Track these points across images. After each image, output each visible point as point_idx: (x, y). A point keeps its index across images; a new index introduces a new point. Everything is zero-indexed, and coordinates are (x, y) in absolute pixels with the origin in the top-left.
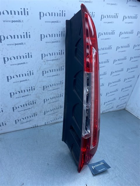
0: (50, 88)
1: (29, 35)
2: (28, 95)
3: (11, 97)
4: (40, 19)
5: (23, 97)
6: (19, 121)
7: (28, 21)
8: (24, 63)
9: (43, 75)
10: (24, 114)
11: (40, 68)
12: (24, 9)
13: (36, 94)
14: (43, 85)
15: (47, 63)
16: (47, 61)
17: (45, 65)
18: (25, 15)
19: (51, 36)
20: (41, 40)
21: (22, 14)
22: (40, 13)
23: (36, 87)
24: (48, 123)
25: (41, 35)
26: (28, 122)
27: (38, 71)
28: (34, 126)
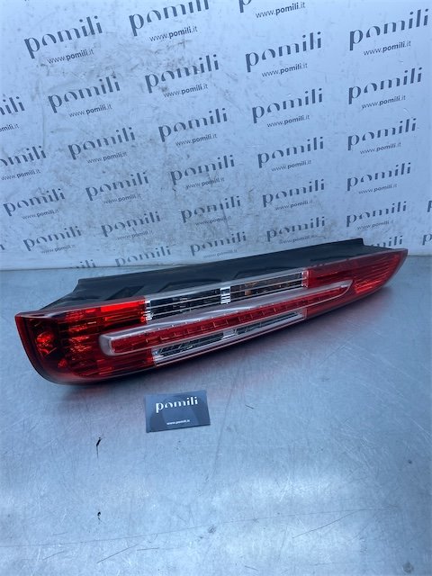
0: (95, 154)
2: (32, 172)
5: (19, 176)
6: (36, 244)
9: (55, 112)
10: (42, 225)
11: (37, 88)
13: (55, 171)
14: (67, 143)
15: (52, 70)
16: (51, 61)
23: (47, 147)
24: (127, 263)
27: (33, 98)
28: (85, 265)
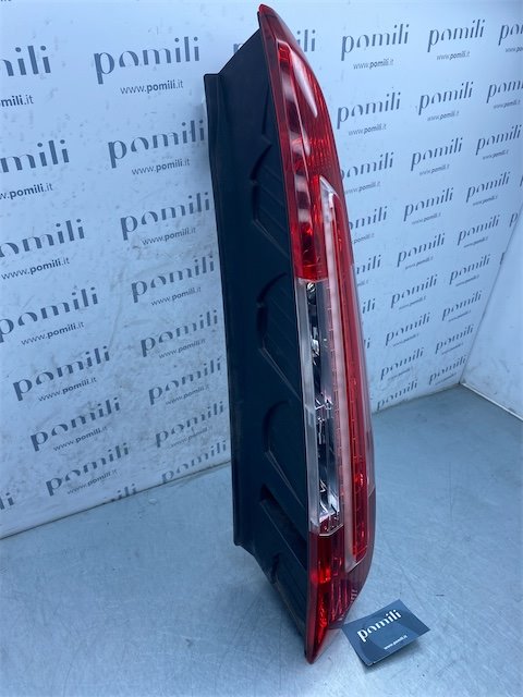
0: (170, 345)
1: (64, 152)
2: (86, 383)
3: (20, 399)
4: (101, 82)
5: (65, 391)
6: (64, 483)
7: (52, 94)
8: (57, 263)
9: (136, 301)
10: (80, 453)
11: (121, 276)
12: (31, 49)
13: (116, 375)
14: (140, 338)
15: (145, 252)
16: (145, 242)
17: (138, 258)
18: (36, 71)
19: (151, 144)
20: (114, 166)
21: (23, 72)
22: (97, 57)
23: (114, 346)
24: (176, 475)
25: (111, 145)
26: (98, 483)
27: (112, 287)
28: (123, 493)
